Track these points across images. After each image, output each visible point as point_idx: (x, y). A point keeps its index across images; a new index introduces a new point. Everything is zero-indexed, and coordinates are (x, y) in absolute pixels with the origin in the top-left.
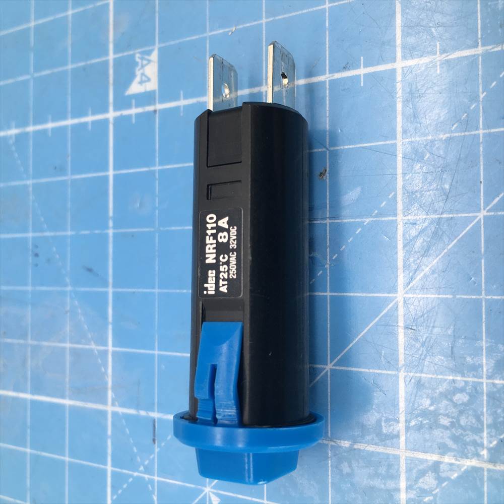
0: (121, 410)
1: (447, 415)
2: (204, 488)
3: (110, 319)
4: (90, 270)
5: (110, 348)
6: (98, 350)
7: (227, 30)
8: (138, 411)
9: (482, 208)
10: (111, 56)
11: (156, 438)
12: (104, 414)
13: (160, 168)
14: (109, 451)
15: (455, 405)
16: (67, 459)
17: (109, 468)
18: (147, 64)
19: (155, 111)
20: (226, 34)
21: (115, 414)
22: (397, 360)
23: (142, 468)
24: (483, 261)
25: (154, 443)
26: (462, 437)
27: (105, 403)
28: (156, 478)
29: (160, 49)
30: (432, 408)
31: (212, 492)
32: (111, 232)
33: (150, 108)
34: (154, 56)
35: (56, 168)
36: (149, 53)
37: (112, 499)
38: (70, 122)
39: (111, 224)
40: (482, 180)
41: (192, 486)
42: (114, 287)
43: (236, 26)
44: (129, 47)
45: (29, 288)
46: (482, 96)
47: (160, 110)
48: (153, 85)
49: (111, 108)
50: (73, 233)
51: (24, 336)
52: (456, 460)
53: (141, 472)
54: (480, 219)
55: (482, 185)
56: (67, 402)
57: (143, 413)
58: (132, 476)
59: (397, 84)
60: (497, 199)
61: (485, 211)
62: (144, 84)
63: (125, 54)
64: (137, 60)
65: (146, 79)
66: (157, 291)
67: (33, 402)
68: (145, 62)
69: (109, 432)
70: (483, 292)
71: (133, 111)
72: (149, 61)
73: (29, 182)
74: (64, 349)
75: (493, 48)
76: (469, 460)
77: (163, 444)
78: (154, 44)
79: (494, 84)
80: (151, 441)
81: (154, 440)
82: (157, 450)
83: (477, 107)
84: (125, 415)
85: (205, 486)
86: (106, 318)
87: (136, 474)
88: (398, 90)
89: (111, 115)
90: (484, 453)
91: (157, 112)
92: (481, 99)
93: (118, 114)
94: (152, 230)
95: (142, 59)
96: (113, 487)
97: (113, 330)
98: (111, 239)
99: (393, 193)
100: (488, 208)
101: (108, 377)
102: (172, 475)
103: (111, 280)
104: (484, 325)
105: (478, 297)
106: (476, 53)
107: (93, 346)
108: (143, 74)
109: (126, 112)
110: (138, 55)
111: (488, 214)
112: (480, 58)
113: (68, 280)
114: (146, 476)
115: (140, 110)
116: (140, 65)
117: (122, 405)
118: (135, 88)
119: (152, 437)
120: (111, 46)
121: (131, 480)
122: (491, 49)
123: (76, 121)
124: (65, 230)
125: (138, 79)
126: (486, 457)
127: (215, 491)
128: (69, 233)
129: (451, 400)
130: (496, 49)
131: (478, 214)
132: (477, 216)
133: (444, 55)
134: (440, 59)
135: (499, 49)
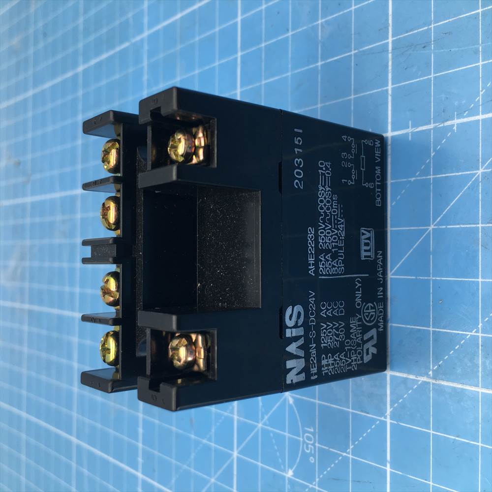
9: (431, 224)
46: (432, 154)
52: (416, 377)
54: (430, 231)
59: (388, 146)
60: (439, 218)
61: (433, 226)
75: (439, 125)
76: (423, 377)
79: (439, 147)
83: (430, 161)
88: (389, 150)
90: (431, 373)
92: (432, 157)
100: (434, 224)
105: (429, 278)
106: (430, 128)
111: (435, 227)
112: (432, 131)
126: (431, 375)
130: (441, 126)
131: (429, 227)
133: (413, 129)
134: (411, 131)
135: (442, 125)
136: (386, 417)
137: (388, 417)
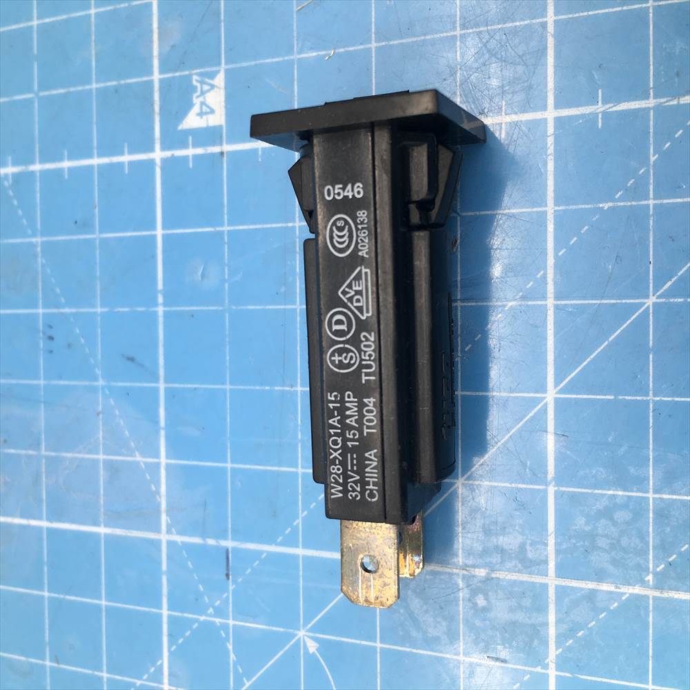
0: (179, 539)
1: (606, 536)
2: (296, 632)
3: (162, 424)
4: (131, 359)
5: (163, 460)
6: (145, 463)
7: (323, 53)
8: (204, 540)
9: (651, 294)
10: (156, 76)
11: (230, 573)
12: (156, 544)
13: (229, 228)
14: (165, 590)
15: (615, 524)
16: (104, 603)
17: (165, 612)
18: (208, 91)
19: (222, 153)
20: (321, 58)
21: (171, 544)
22: (546, 473)
23: (211, 610)
24: (651, 356)
25: (228, 578)
26: (623, 561)
27: (157, 530)
28: (231, 622)
29: (227, 71)
30: (588, 528)
31: (306, 636)
32: (161, 310)
33: (216, 149)
34: (220, 80)
35: (76, 222)
36: (212, 75)
37: (169, 651)
38: (96, 161)
39: (160, 299)
40: (651, 260)
41: (282, 630)
42: (166, 381)
43: (335, 49)
44: (181, 65)
45: (42, 382)
46: (653, 159)
47: (228, 152)
48: (218, 119)
49: (158, 146)
50: (106, 310)
51: (36, 445)
52: (617, 587)
53: (210, 615)
54: (648, 307)
55: (651, 266)
56: (102, 530)
57: (211, 542)
58: (197, 621)
59: (548, 138)
60: (669, 283)
61: (655, 297)
62: (204, 117)
63: (177, 74)
64: (195, 83)
65: (208, 110)
66: (228, 387)
67: (51, 532)
68: (206, 88)
69: (164, 567)
70: (651, 393)
71: (190, 152)
72: (213, 87)
73: (38, 240)
74: (96, 462)
75: (667, 102)
76: (631, 587)
77: (240, 580)
78: (219, 64)
79: (668, 145)
80: (224, 577)
81: (227, 575)
82: (231, 587)
83: (647, 172)
84: (185, 545)
85: (299, 630)
86: (157, 422)
87: (202, 618)
88: (549, 145)
89: (158, 155)
90: (650, 578)
91: (225, 155)
92: (652, 163)
93: (168, 154)
94: (221, 308)
95: (202, 83)
96: (170, 635)
97: (167, 437)
98: (161, 319)
99: (542, 272)
100: (658, 294)
101: (160, 497)
102: (254, 617)
103: (162, 372)
104: (651, 430)
105: (645, 398)
106: (647, 106)
107: (138, 458)
108: (203, 103)
109: (179, 153)
110: (195, 77)
111: (658, 301)
112: (652, 111)
113: (98, 372)
114: (218, 620)
115: (200, 151)
116: (199, 89)
117: (181, 533)
118: (192, 121)
119: (225, 572)
120: (156, 63)
121: (196, 626)
122: (665, 102)
123: (105, 160)
124: (94, 306)
125: (196, 109)
127: (312, 635)
128: (99, 310)
129: (611, 519)
130: (671, 103)
131: (646, 301)
132: (645, 303)
133: (608, 106)
134: (602, 109)
135: (675, 102)
136: (546, 667)
137: (552, 666)
